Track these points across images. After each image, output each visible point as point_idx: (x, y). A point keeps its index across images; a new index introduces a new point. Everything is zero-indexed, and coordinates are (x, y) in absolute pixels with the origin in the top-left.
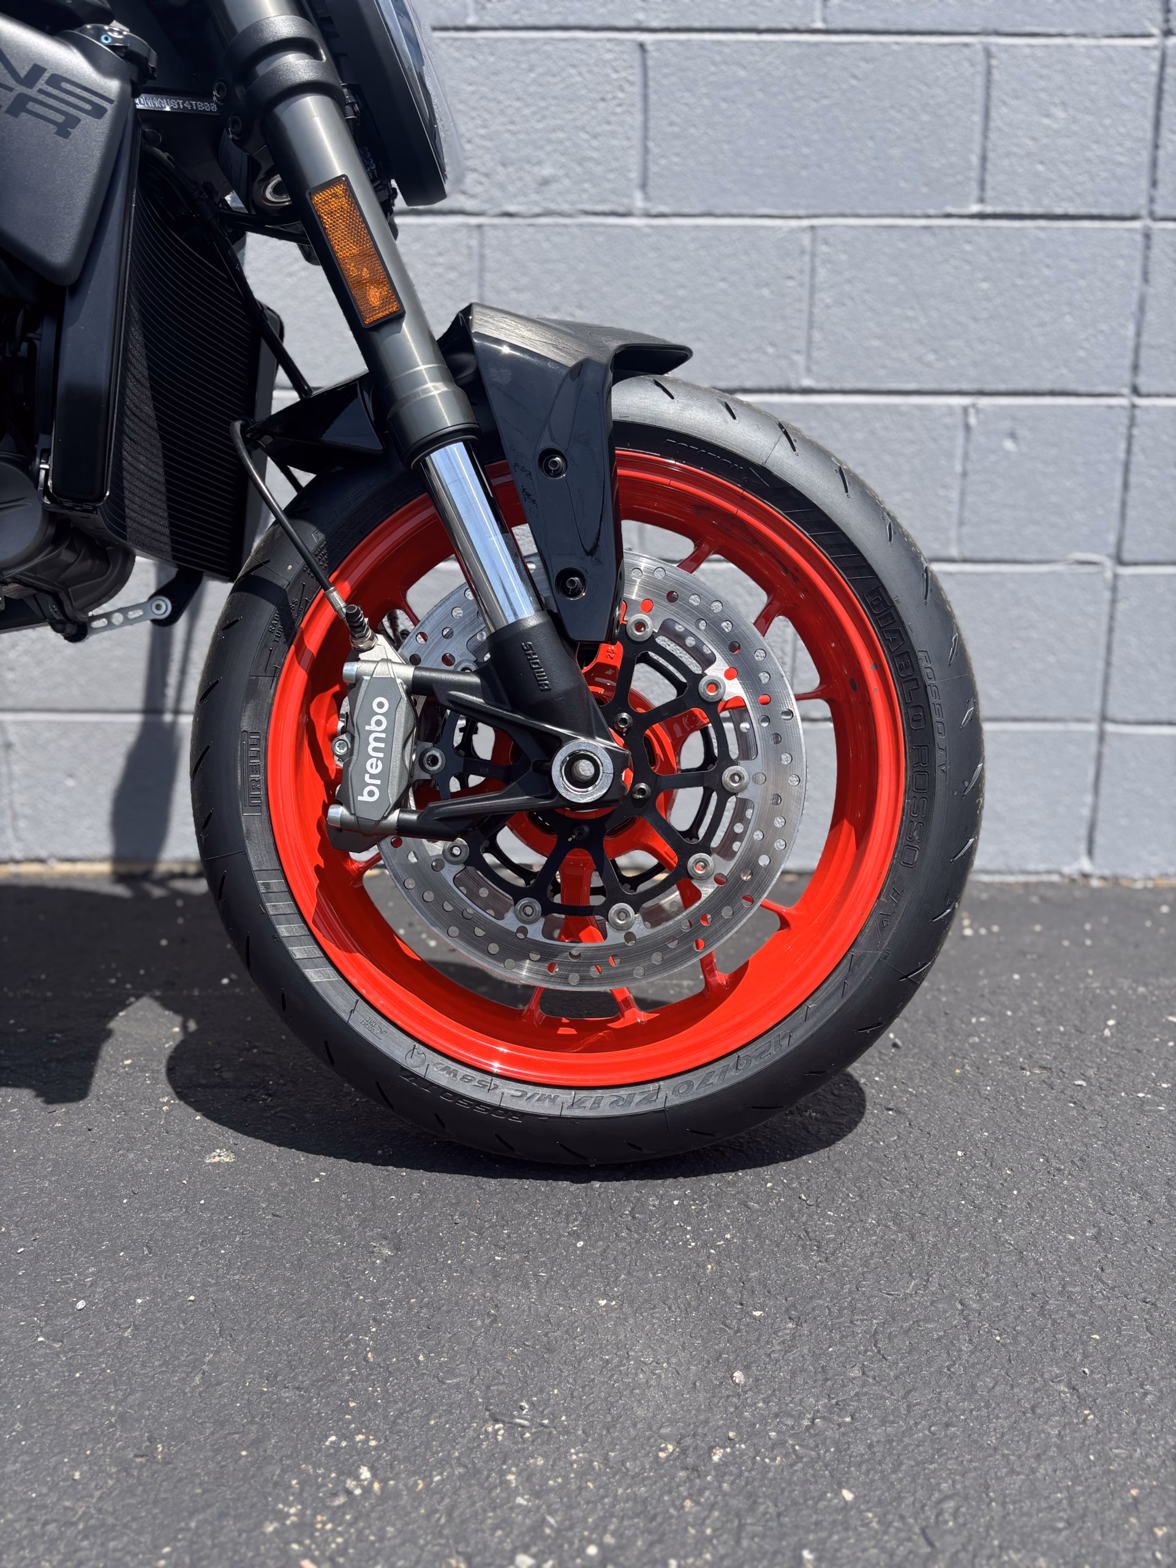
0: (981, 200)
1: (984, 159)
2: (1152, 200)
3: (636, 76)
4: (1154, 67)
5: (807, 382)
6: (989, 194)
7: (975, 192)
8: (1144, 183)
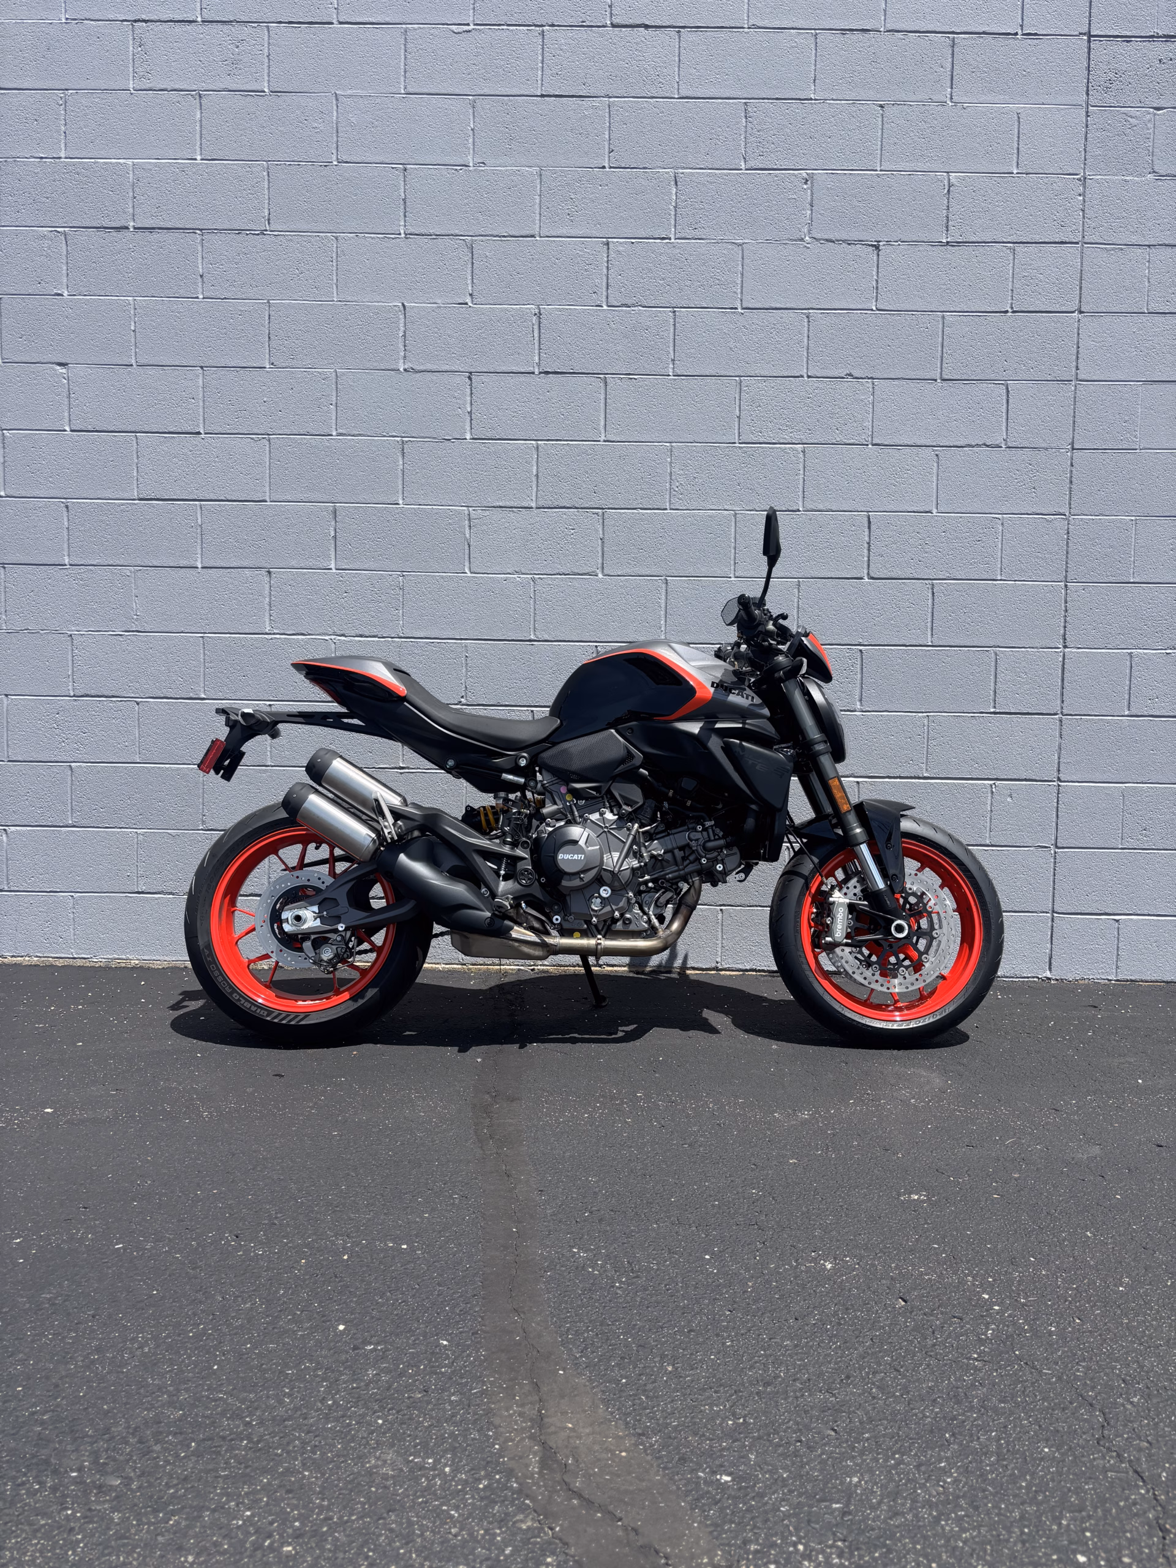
0: (995, 707)
1: (995, 692)
2: (1062, 708)
3: (859, 662)
4: (1061, 659)
5: (925, 775)
6: (997, 705)
7: (992, 704)
8: (1059, 702)
